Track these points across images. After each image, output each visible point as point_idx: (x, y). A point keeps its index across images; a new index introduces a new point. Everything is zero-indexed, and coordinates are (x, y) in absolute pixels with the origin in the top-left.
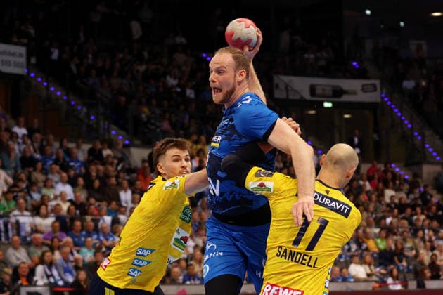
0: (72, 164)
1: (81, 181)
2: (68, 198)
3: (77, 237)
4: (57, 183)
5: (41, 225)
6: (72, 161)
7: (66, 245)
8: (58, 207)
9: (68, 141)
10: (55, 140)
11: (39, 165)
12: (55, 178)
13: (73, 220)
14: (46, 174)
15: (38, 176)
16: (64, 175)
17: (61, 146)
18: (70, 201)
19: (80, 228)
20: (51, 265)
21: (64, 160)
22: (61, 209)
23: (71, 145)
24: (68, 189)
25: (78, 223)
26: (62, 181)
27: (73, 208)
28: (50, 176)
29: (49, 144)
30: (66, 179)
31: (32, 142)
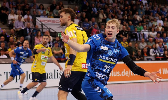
0: (163, 13)
1: (166, 19)
2: (162, 25)
3: (165, 39)
4: (158, 20)
5: (152, 35)
6: (163, 12)
7: (160, 42)
8: (158, 29)
9: (161, 5)
10: (157, 5)
11: (152, 14)
12: (157, 18)
13: (163, 33)
14: (154, 17)
15: (151, 18)
16: (160, 17)
17: (159, 7)
18: (162, 26)
19: (165, 36)
20: (155, 49)
21: (160, 12)
22: (159, 29)
23: (162, 7)
24: (161, 22)
25: (165, 34)
26: (159, 19)
27: (163, 28)
28: (155, 17)
29: (155, 6)
30: (161, 18)
31: (149, 5)
